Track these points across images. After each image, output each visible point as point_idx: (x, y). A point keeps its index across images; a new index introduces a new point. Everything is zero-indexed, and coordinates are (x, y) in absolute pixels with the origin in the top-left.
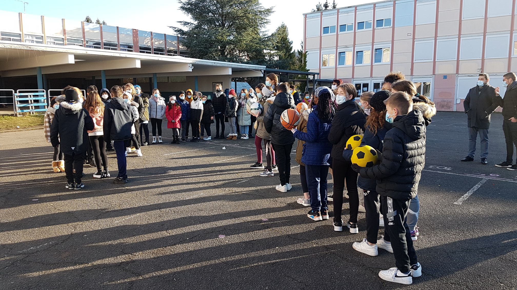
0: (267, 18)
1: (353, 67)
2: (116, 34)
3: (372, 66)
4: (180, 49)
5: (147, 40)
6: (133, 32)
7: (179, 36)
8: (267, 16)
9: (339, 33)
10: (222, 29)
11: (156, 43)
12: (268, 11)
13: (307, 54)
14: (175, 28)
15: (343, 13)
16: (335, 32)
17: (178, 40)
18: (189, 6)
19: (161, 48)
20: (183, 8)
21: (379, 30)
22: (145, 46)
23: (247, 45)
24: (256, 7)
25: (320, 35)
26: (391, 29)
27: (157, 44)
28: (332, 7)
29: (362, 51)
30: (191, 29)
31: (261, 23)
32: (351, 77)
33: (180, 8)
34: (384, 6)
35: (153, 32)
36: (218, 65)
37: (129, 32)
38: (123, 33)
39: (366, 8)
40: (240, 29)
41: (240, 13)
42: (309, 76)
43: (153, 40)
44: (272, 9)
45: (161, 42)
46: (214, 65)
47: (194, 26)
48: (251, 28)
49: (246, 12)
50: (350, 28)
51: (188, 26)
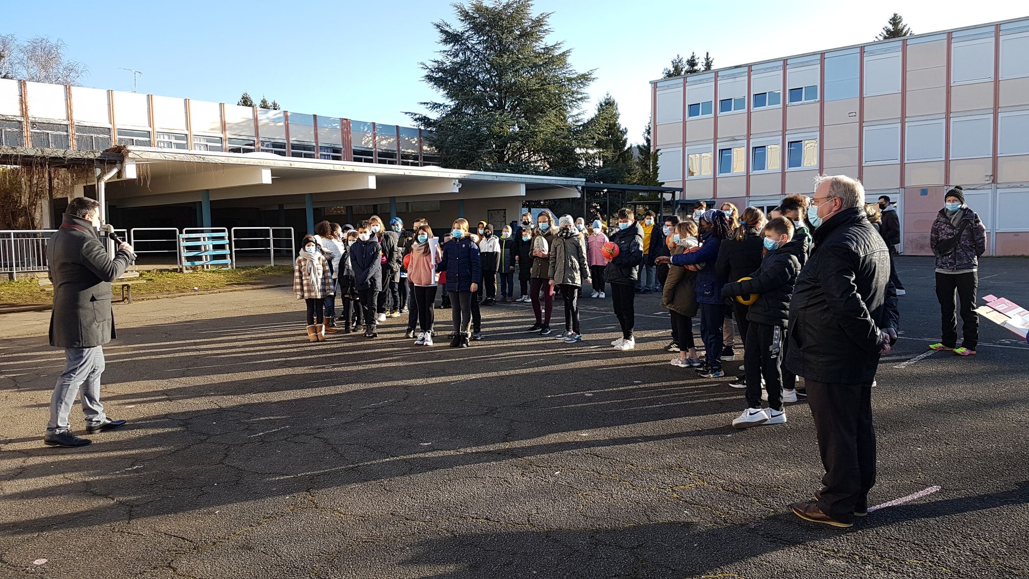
0: (583, 90)
1: (748, 176)
2: (313, 129)
3: (783, 173)
4: (424, 151)
5: (368, 137)
6: (342, 124)
7: (422, 128)
8: (581, 87)
9: (719, 114)
10: (501, 114)
11: (384, 142)
12: (585, 78)
13: (659, 153)
14: (415, 115)
15: (725, 78)
16: (711, 113)
17: (420, 136)
18: (440, 74)
19: (390, 152)
20: (430, 78)
21: (794, 109)
22: (363, 149)
23: (546, 141)
24: (563, 71)
25: (682, 119)
26: (819, 104)
27: (385, 144)
28: (704, 64)
29: (765, 147)
30: (444, 115)
31: (572, 101)
32: (745, 195)
33: (423, 79)
34: (802, 63)
35: (377, 122)
36: (503, 179)
37: (336, 125)
38: (325, 125)
39: (768, 68)
40: (533, 112)
41: (534, 84)
42: (664, 194)
43: (377, 137)
44: (591, 74)
45: (392, 140)
46: (495, 179)
47: (449, 109)
48: (554, 111)
49: (544, 82)
50: (740, 104)
51: (438, 109)
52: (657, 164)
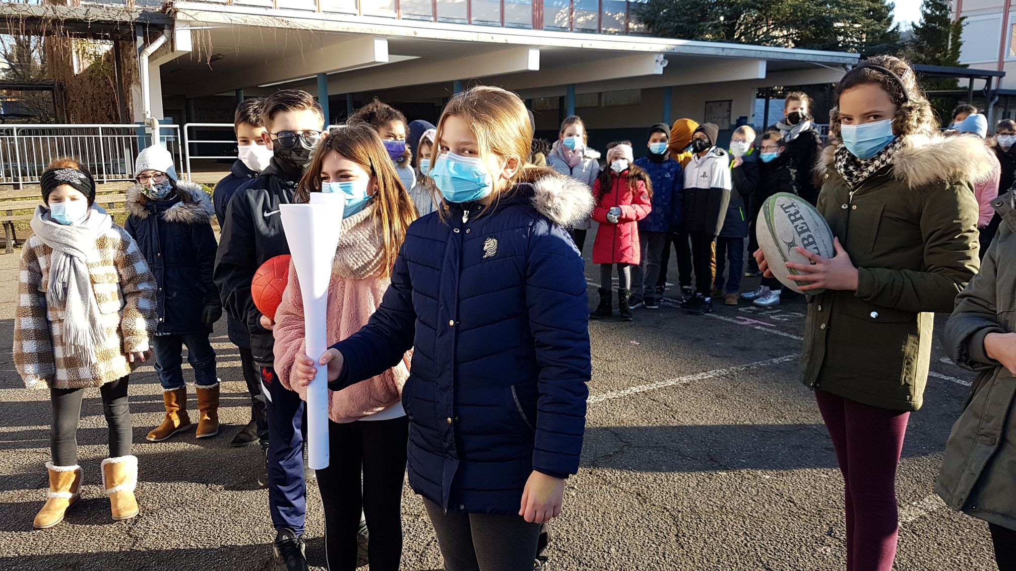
2: (498, 5)
4: (631, 27)
5: (562, 13)
13: (963, 22)
17: (628, 9)
27: (582, 21)
36: (732, 53)
38: (512, 1)
42: (975, 80)
43: (574, 13)
45: (591, 16)
46: (721, 53)
52: (960, 38)
